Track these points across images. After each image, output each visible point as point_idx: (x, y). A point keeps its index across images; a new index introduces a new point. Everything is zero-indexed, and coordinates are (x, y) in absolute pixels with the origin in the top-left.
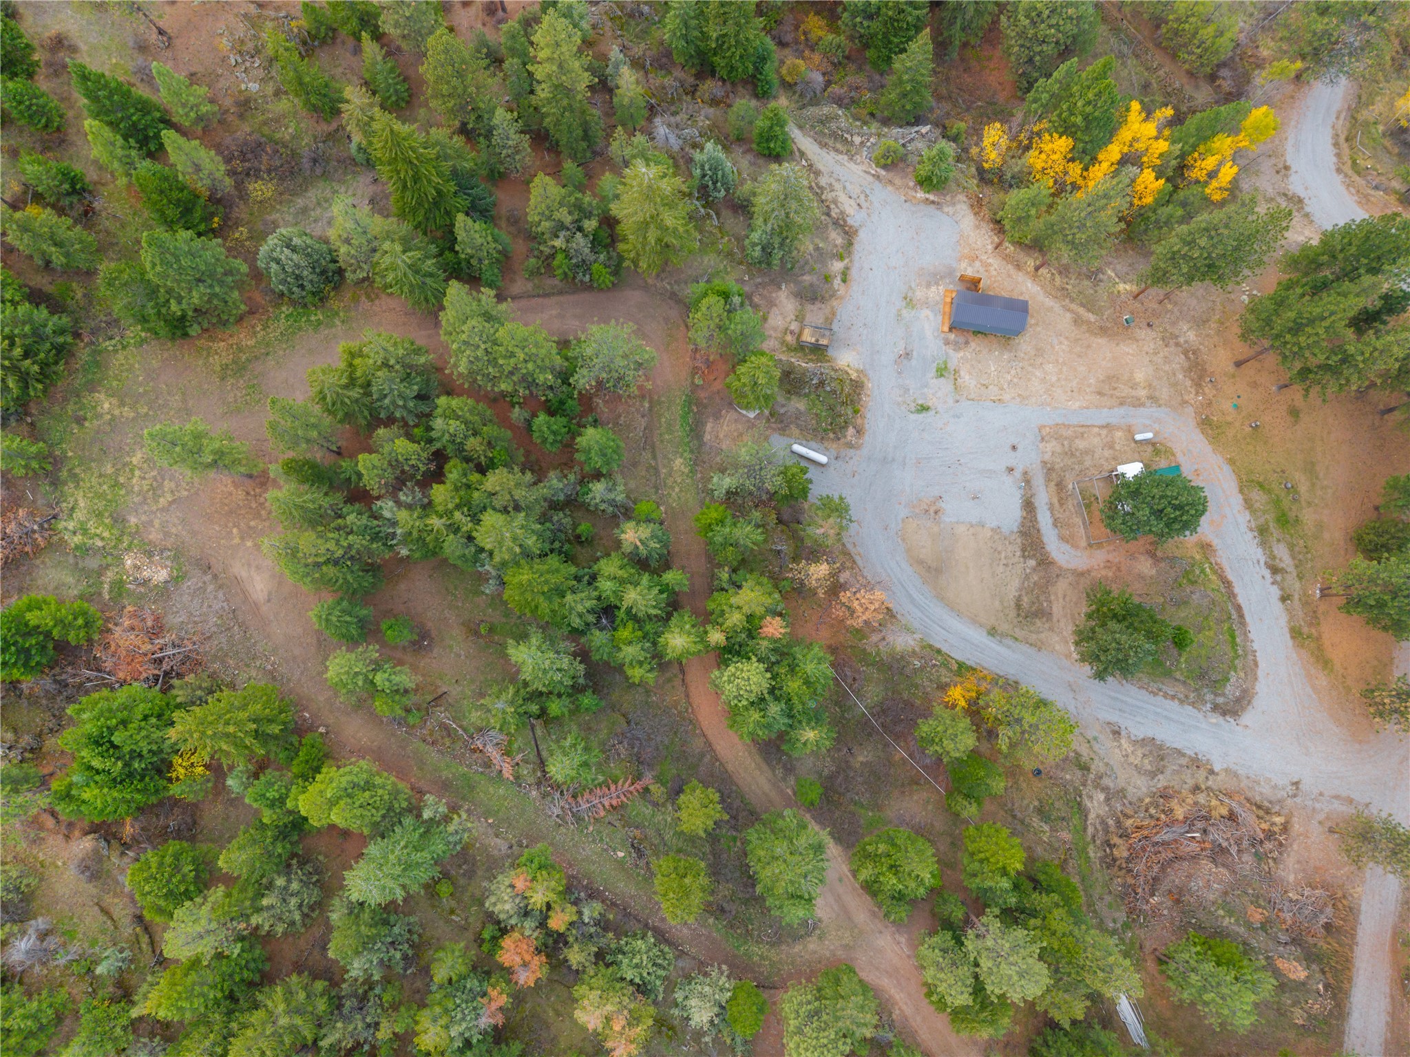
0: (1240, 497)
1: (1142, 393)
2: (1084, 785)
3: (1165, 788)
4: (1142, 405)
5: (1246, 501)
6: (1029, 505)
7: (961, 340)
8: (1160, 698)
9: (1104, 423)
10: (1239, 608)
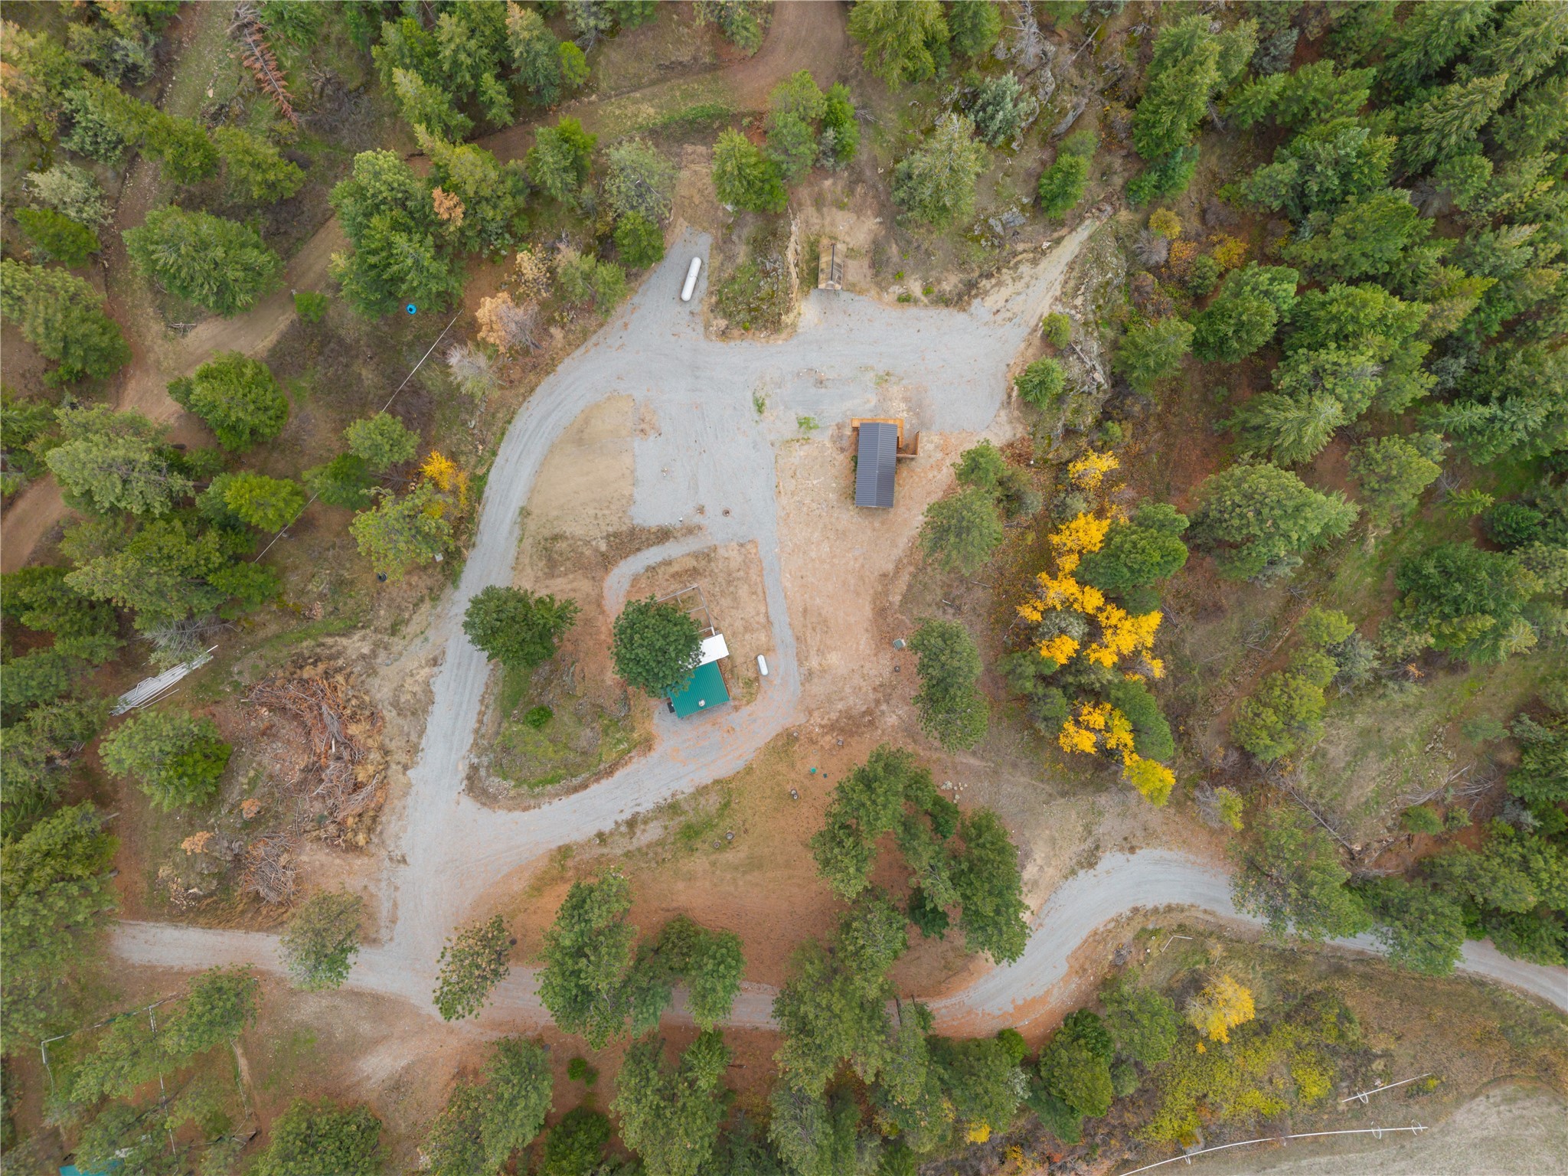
0: (710, 781)
1: (814, 663)
2: (376, 630)
3: (383, 718)
4: (801, 664)
5: (706, 787)
6: (663, 535)
7: (845, 443)
8: (477, 707)
9: (772, 619)
10: (584, 786)
